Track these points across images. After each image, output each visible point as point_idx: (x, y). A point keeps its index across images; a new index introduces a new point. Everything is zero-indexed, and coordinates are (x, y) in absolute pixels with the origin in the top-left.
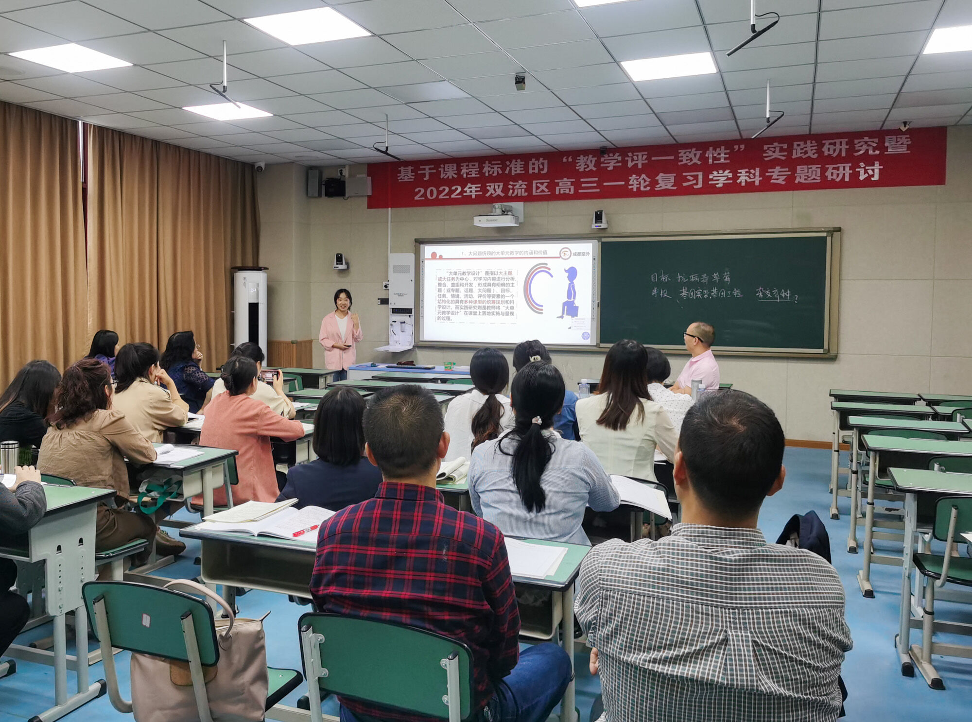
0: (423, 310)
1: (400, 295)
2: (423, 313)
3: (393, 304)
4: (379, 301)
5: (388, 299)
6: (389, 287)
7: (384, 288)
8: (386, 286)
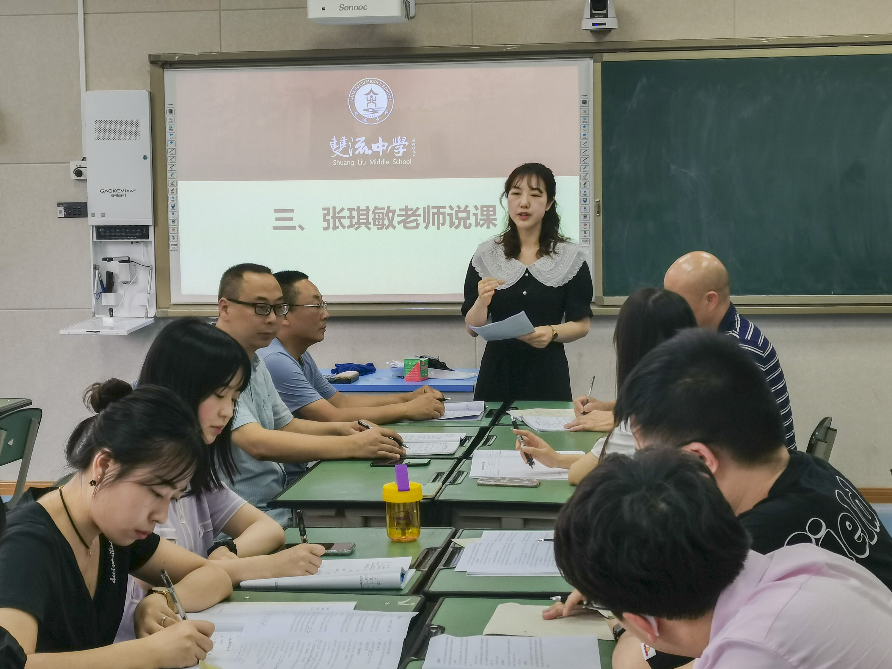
0: (176, 230)
1: (116, 193)
2: (176, 236)
3: (98, 215)
4: (62, 208)
5: (85, 204)
6: (88, 174)
7: (74, 177)
8: (79, 173)
